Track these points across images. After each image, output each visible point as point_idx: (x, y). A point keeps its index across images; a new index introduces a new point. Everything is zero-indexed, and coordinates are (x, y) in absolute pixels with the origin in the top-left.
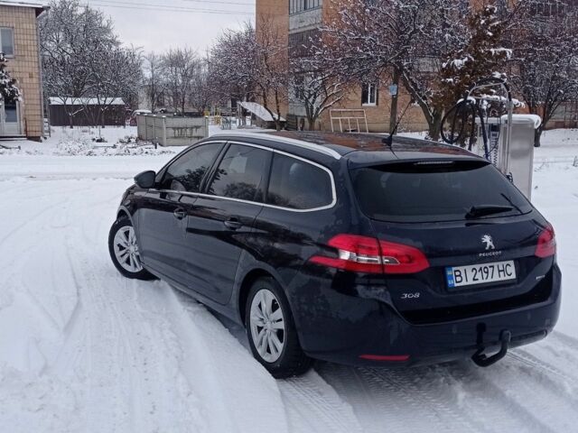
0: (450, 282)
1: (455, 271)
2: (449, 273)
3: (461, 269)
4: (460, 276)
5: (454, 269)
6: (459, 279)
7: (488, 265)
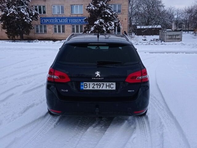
0: (82, 88)
1: (85, 84)
2: (82, 84)
3: (88, 83)
4: (87, 86)
5: (84, 83)
6: (86, 87)
7: (101, 83)
